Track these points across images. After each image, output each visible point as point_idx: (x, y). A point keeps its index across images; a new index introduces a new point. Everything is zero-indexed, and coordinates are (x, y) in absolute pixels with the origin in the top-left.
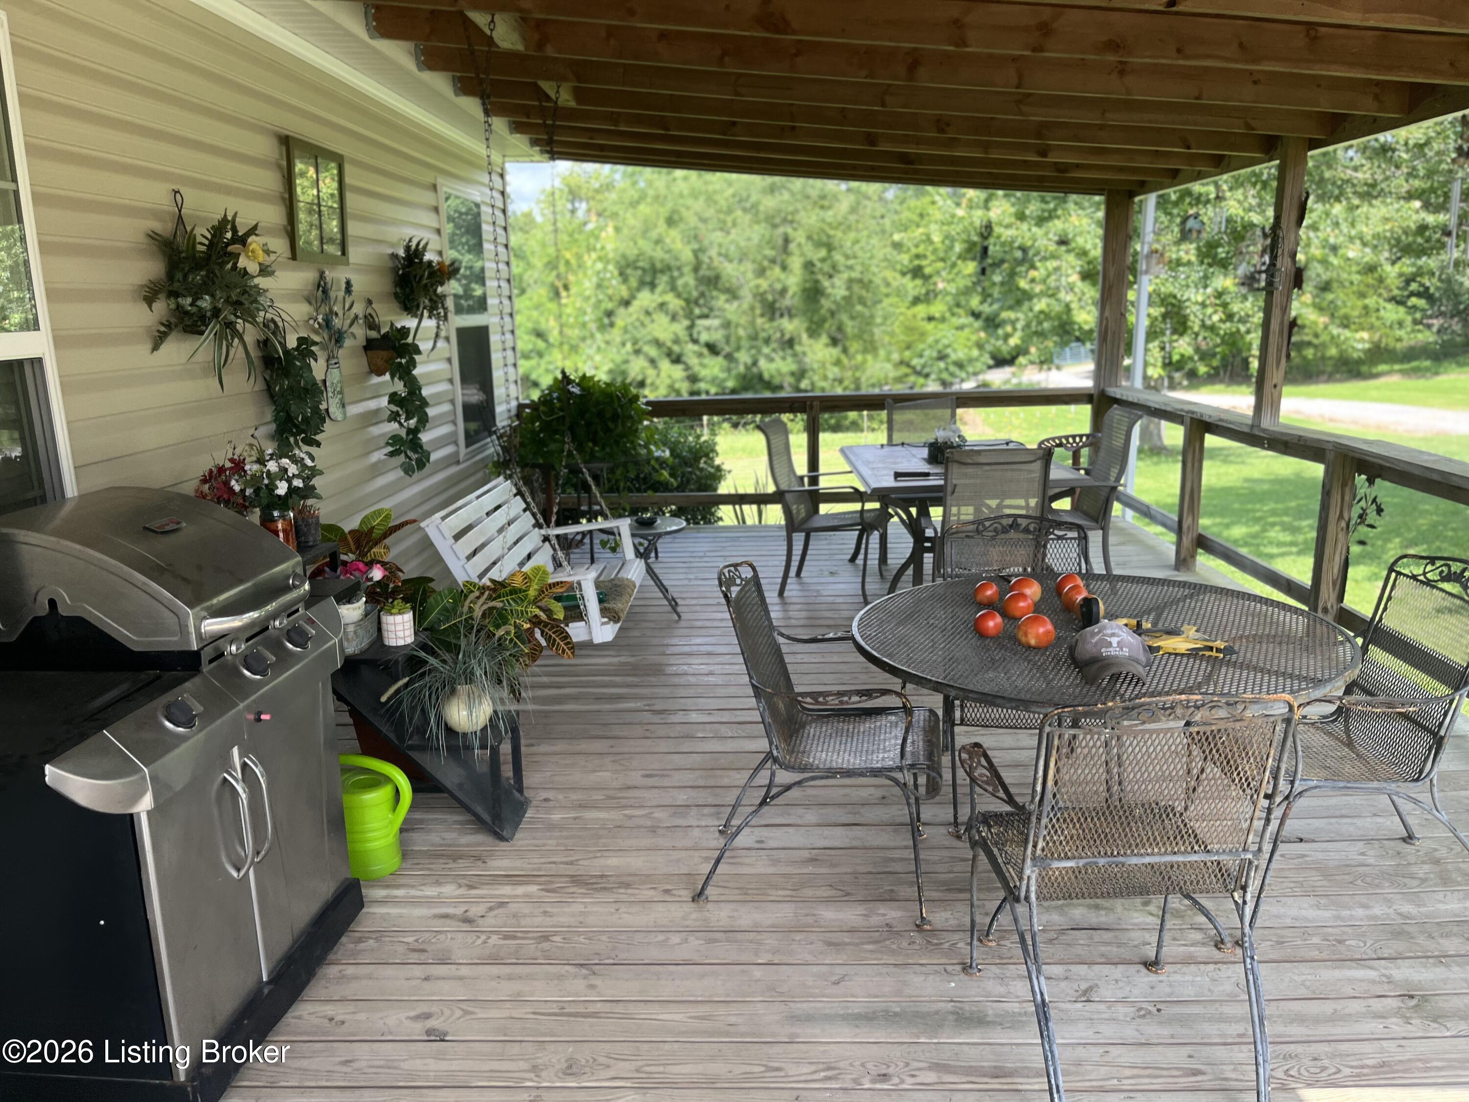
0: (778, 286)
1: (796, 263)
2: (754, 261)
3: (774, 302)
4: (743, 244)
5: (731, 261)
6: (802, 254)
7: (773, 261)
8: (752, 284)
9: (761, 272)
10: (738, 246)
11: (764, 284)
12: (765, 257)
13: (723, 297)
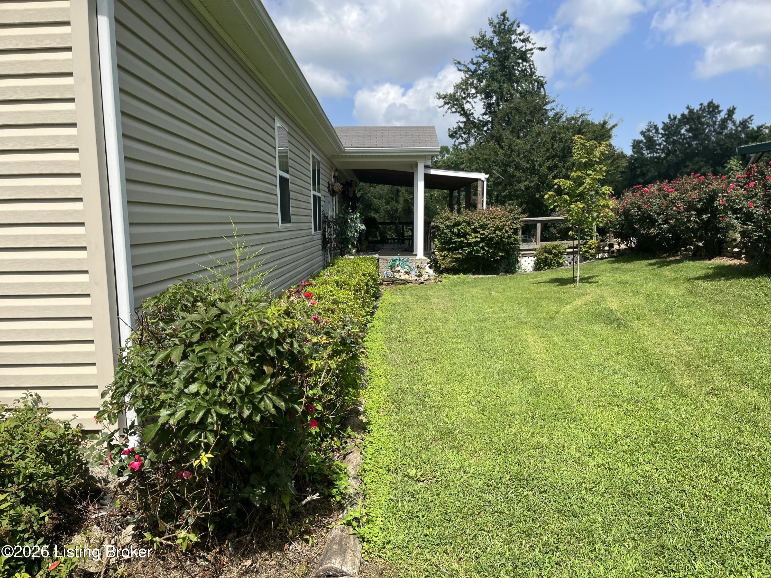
0: (395, 208)
1: (401, 200)
2: (385, 199)
3: (393, 214)
4: (381, 192)
5: (376, 198)
6: (404, 196)
7: (392, 199)
8: (384, 207)
9: (388, 203)
10: (379, 193)
11: (389, 207)
12: (389, 197)
13: (373, 212)
